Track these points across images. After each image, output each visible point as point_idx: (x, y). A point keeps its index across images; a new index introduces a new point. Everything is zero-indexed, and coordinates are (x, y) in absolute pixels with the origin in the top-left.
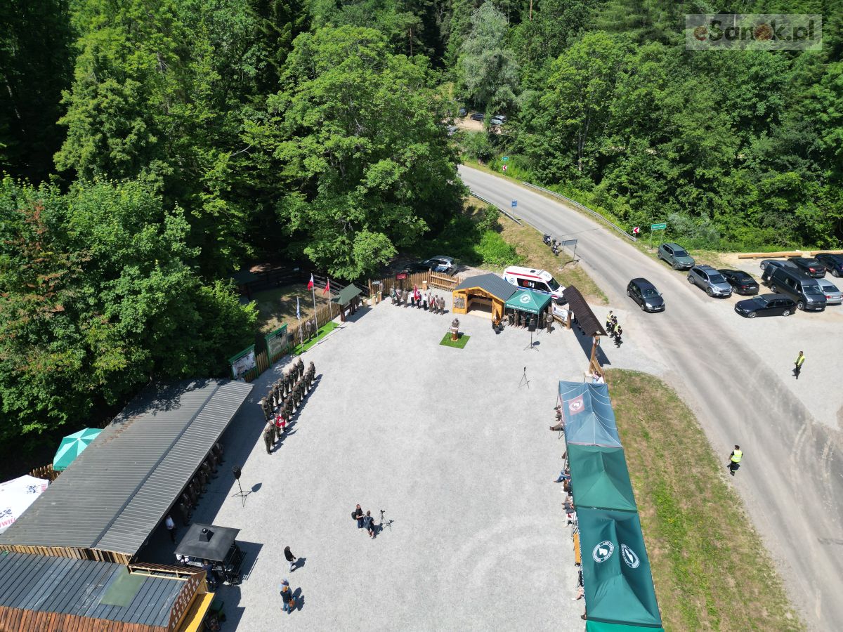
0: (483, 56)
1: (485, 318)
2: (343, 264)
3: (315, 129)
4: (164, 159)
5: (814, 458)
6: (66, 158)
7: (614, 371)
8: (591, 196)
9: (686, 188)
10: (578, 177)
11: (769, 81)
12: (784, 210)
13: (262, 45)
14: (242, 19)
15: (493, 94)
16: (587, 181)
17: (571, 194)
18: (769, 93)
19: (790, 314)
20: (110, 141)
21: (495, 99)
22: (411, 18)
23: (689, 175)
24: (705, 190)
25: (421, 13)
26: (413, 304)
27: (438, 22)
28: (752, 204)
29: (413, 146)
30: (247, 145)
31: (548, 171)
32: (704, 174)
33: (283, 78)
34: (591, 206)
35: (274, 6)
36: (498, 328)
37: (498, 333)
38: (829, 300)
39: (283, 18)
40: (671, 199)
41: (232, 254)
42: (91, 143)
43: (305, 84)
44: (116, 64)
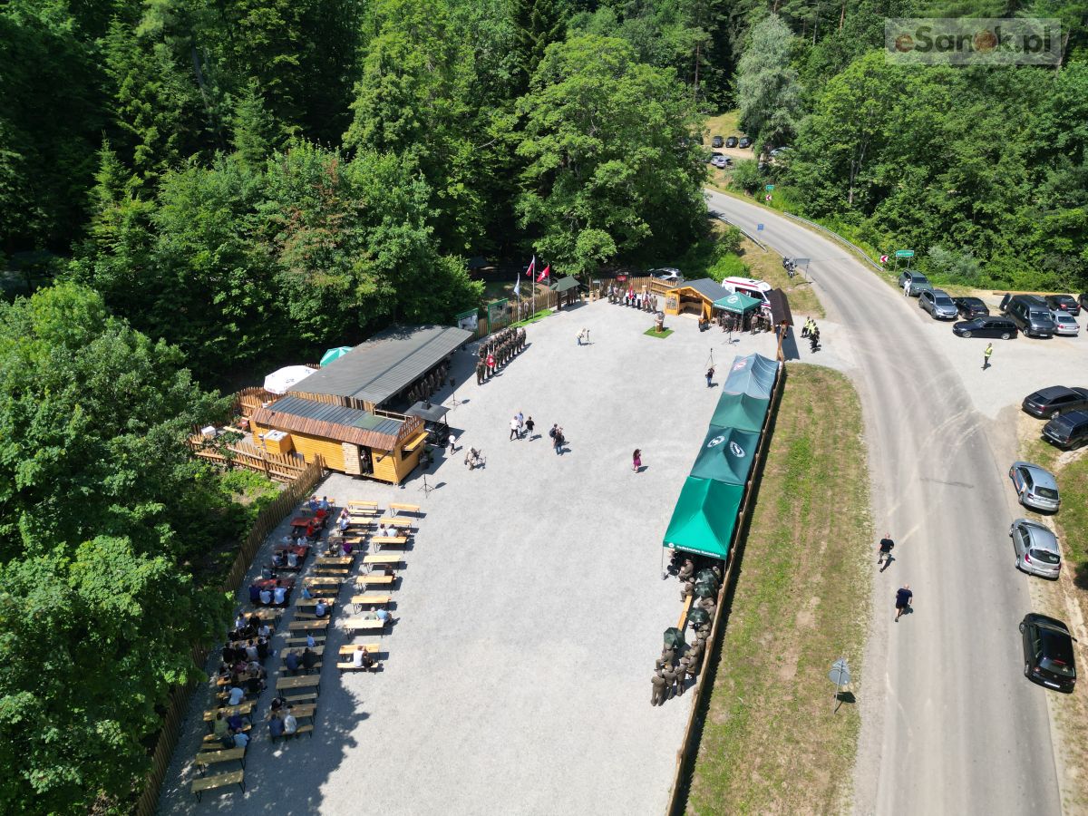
0: (761, 75)
1: (693, 319)
2: (566, 260)
3: (554, 128)
4: (424, 144)
5: (955, 434)
6: (352, 136)
7: (802, 365)
8: (858, 231)
9: (962, 224)
10: (848, 210)
11: (1073, 109)
12: (1068, 252)
13: (518, 52)
14: (504, 29)
15: (769, 117)
16: (856, 215)
17: (837, 229)
18: (1073, 123)
19: (1010, 338)
20: (385, 124)
21: (771, 123)
22: (699, 35)
23: (966, 208)
24: (984, 226)
25: (712, 28)
26: (627, 304)
27: (732, 39)
28: (1035, 245)
29: (643, 149)
30: (492, 138)
31: (816, 203)
32: (982, 209)
33: (532, 82)
34: (854, 240)
35: (533, 18)
36: (704, 326)
37: (702, 331)
38: (1060, 330)
39: (541, 27)
40: (945, 235)
41: (467, 235)
42: (372, 124)
43: (551, 87)
44: (397, 62)
